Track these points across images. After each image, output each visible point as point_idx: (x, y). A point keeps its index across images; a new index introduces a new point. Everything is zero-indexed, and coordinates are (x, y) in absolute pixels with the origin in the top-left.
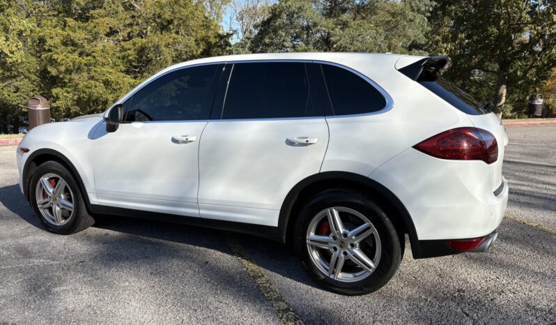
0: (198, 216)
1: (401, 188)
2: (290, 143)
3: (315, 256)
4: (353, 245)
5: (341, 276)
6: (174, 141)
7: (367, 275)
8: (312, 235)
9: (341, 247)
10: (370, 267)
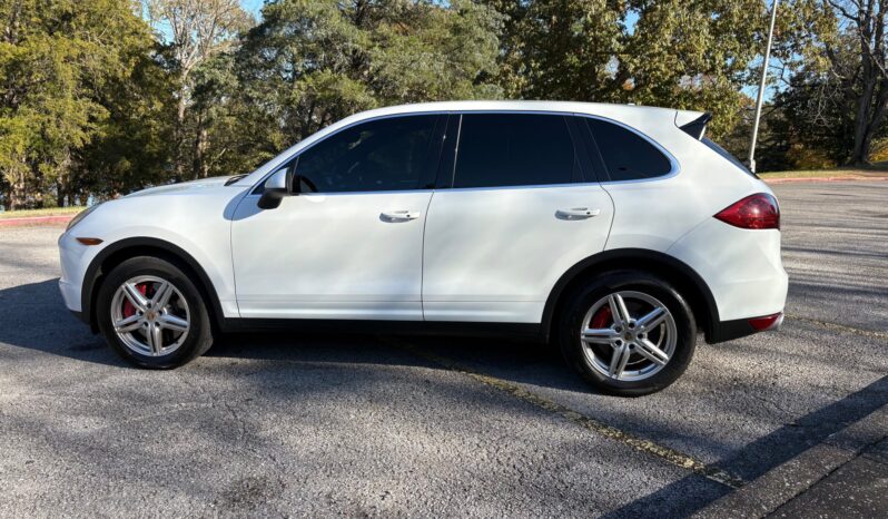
0: (421, 319)
1: (704, 264)
2: (562, 216)
3: (590, 355)
4: (641, 336)
5: (624, 376)
6: (385, 218)
7: (659, 369)
8: (586, 329)
9: (627, 339)
10: (662, 359)
